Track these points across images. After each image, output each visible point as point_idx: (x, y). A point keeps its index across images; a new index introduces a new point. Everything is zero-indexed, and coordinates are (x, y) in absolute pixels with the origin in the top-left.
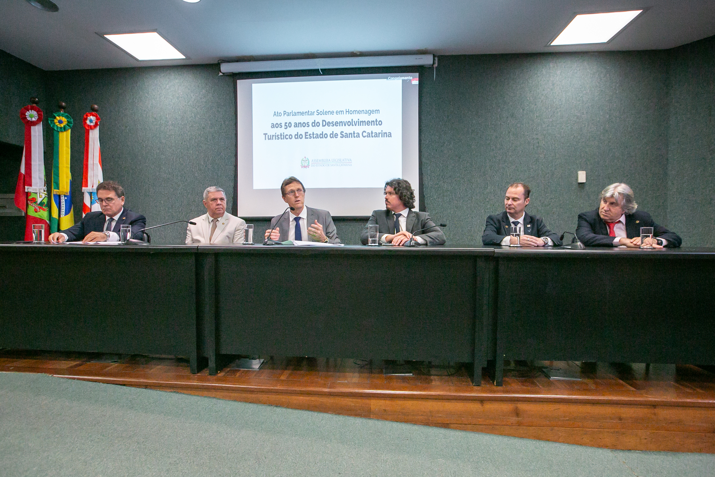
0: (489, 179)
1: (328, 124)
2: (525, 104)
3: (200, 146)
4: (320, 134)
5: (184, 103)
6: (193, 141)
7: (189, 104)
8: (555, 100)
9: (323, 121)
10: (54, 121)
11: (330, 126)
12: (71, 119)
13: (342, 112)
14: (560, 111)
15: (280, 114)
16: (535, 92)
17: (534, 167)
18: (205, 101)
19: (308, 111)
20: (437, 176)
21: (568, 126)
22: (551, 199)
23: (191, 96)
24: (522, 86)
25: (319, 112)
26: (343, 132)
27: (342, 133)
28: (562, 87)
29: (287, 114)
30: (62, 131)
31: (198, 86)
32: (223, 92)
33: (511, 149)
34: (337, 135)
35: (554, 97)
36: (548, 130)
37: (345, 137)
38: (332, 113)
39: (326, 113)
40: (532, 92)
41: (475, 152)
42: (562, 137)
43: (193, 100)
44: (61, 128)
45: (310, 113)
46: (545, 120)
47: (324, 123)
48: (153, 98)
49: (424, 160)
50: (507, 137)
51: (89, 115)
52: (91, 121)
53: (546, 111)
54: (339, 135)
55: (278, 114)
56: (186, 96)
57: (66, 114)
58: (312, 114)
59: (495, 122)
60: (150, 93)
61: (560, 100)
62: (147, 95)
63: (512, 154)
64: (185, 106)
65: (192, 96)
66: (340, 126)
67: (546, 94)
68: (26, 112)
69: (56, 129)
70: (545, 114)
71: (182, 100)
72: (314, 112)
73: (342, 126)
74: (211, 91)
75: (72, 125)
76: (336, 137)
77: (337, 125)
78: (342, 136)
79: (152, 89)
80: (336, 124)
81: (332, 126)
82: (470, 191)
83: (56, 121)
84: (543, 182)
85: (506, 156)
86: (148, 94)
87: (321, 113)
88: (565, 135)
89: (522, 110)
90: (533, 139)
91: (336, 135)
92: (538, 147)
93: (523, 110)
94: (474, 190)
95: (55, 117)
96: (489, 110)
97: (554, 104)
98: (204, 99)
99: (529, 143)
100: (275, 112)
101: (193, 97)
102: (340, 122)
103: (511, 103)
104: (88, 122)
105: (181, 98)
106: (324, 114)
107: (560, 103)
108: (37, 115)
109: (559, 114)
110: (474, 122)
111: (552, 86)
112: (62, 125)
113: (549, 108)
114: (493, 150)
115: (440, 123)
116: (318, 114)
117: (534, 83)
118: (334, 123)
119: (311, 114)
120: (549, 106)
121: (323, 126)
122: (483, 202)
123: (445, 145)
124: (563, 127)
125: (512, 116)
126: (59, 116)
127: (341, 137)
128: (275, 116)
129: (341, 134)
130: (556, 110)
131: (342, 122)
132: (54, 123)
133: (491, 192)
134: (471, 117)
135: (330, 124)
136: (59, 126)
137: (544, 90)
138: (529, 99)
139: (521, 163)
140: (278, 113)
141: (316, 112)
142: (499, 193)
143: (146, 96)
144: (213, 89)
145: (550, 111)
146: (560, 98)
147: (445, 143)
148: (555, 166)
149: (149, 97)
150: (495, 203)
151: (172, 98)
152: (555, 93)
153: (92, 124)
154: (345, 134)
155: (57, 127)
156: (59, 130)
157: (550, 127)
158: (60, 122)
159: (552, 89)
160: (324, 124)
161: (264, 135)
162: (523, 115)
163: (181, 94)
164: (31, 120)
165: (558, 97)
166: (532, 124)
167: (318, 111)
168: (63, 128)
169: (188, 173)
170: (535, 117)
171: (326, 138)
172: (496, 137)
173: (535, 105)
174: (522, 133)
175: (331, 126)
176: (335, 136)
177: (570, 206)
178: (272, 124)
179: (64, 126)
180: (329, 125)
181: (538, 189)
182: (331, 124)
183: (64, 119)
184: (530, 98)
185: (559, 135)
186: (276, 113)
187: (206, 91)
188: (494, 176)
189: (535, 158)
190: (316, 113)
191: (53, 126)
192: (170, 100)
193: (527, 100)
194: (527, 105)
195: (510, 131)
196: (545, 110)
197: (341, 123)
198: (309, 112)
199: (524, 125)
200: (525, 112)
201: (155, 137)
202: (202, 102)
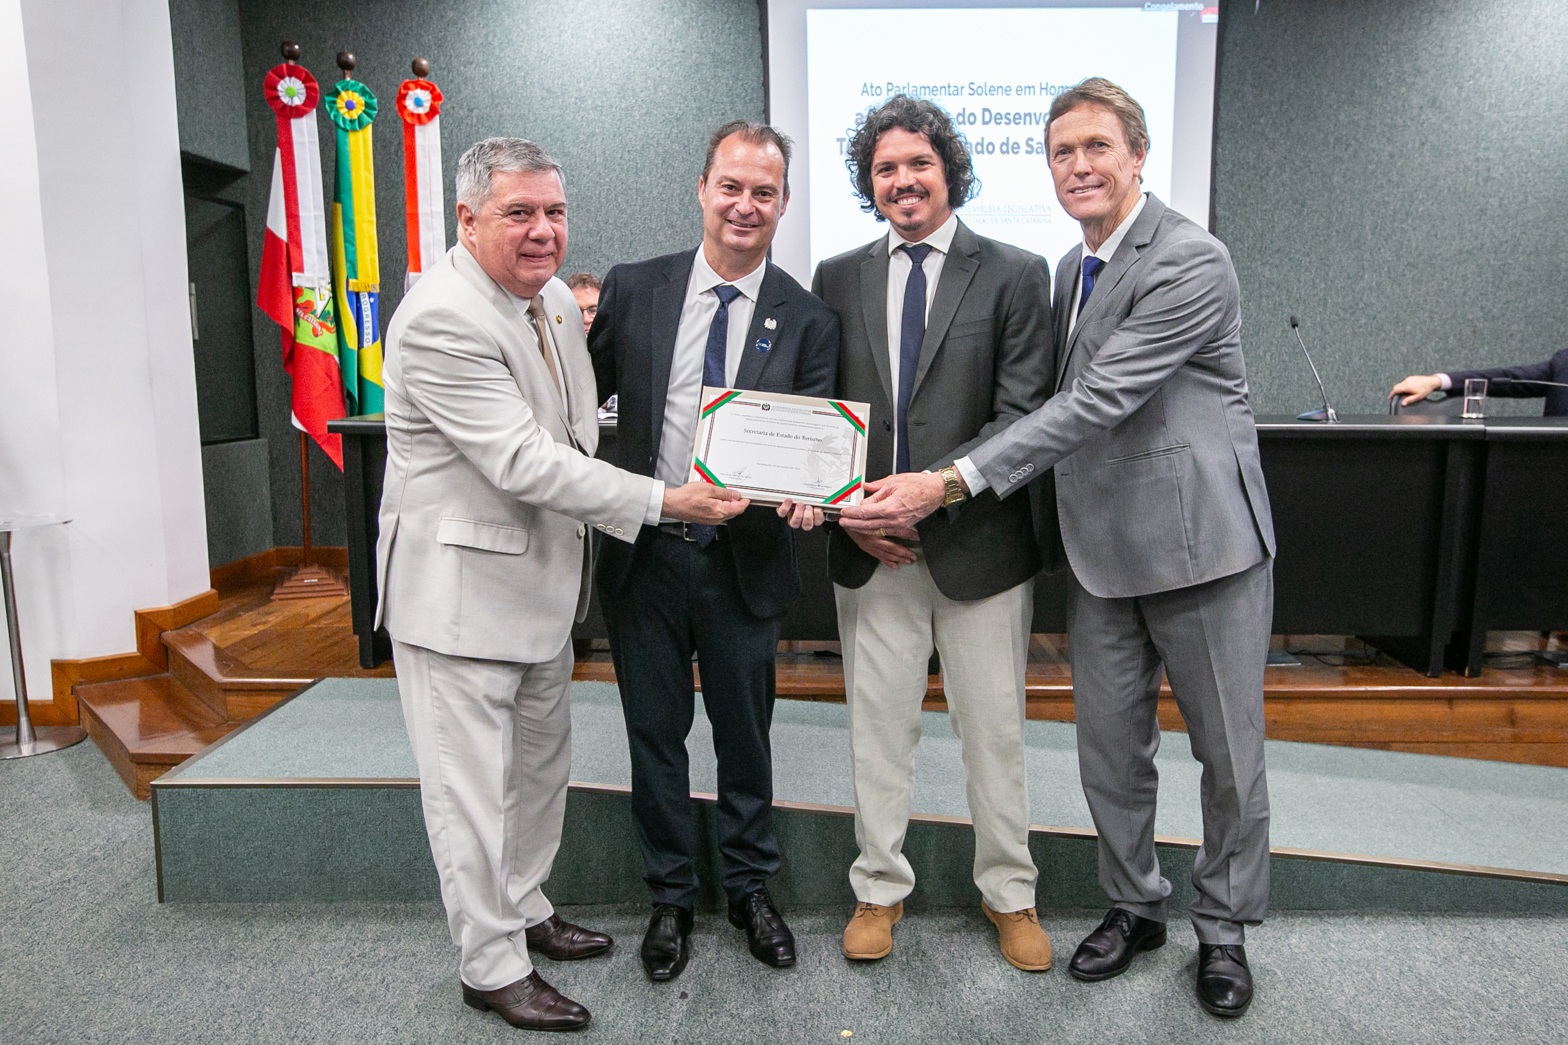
0: (1367, 256)
1: (998, 118)
2: (1466, 74)
3: (671, 165)
4: (978, 144)
5: (625, 51)
6: (652, 152)
7: (640, 57)
8: (1537, 65)
9: (985, 110)
10: (335, 102)
11: (1001, 123)
12: (371, 98)
13: (1032, 89)
14: (1547, 91)
15: (878, 90)
16: (1492, 45)
17: (1474, 227)
18: (681, 49)
19: (946, 86)
20: (1248, 248)
21: (1561, 130)
22: (1508, 302)
23: (643, 33)
24: (1461, 29)
25: (974, 87)
26: (1031, 139)
27: (1030, 142)
28: (1556, 32)
29: (895, 89)
30: (354, 130)
31: (663, 9)
32: (727, 26)
33: (1423, 184)
34: (1019, 147)
35: (1535, 57)
36: (1513, 138)
37: (1038, 153)
38: (1007, 90)
39: (992, 90)
40: (1485, 45)
41: (1338, 191)
42: (1545, 156)
43: (651, 45)
44: (352, 121)
45: (952, 89)
46: (1509, 113)
47: (987, 114)
48: (543, 36)
49: (1220, 211)
50: (1417, 155)
51: (412, 86)
52: (418, 103)
53: (1512, 92)
54: (1024, 147)
55: (874, 89)
56: (632, 35)
57: (361, 85)
58: (958, 91)
59: (1392, 119)
60: (532, 21)
61: (1550, 64)
62: (524, 27)
63: (1425, 196)
64: (628, 60)
65: (646, 34)
66: (1025, 124)
67: (1517, 51)
68: (278, 82)
69: (341, 124)
70: (1510, 99)
71: (620, 44)
72: (962, 88)
73: (1031, 123)
74: (697, 23)
75: (374, 113)
76: (1015, 150)
77: (1017, 121)
78: (1029, 149)
79: (537, 11)
80: (1015, 119)
81: (1006, 123)
82: (1323, 286)
83: (340, 103)
84: (1492, 262)
85: (1412, 202)
86: (527, 25)
87: (980, 91)
88: (1552, 151)
89: (1456, 89)
90: (1477, 160)
91: (1016, 146)
92: (1486, 180)
93: (1460, 88)
94: (1332, 281)
95: (337, 93)
96: (1381, 87)
97: (1535, 76)
98: (678, 44)
99: (1467, 169)
100: (865, 85)
101: (649, 37)
102: (1025, 115)
103: (1432, 72)
104: (409, 104)
105: (618, 37)
106: (988, 92)
107: (1549, 73)
108: (304, 91)
109: (1544, 99)
110: (1342, 117)
111: (1533, 30)
112: (355, 114)
113: (1522, 83)
114: (1382, 187)
115: (1262, 121)
116: (972, 92)
117: (1490, 21)
118: (1011, 117)
119: (956, 93)
120: (1521, 80)
121: (985, 123)
122: (1350, 311)
123: (1271, 173)
124: (1550, 130)
125: (1433, 102)
126: (347, 90)
127: (1027, 152)
128: (865, 94)
129: (1028, 145)
130: (1538, 89)
131: (1030, 114)
132: (337, 110)
133: (1370, 288)
134: (1335, 107)
135: (1001, 118)
136: (347, 117)
137: (1512, 40)
138: (1475, 61)
139: (1444, 218)
140: (872, 87)
141: (967, 88)
142: (1389, 289)
143: (522, 30)
144: (701, 17)
145: (1524, 91)
146: (1549, 60)
147: (1271, 169)
148: (1523, 225)
149: (529, 32)
150: (1379, 312)
151: (592, 36)
152: (1540, 47)
153: (422, 111)
154: (1038, 143)
155: (344, 120)
156: (348, 128)
157: (1518, 132)
158: (350, 106)
159: (1532, 38)
160: (987, 119)
161: (839, 143)
162: (1458, 102)
163: (618, 27)
164: (290, 104)
165: (1545, 57)
166: (1477, 124)
167: (972, 86)
168: (357, 122)
169: (638, 232)
170: (1487, 109)
171: (991, 153)
172: (1392, 156)
173: (1490, 76)
174: (1453, 145)
175: (1003, 124)
176: (1013, 148)
177: (1550, 320)
178: (857, 114)
179: (359, 118)
180: (998, 121)
181: (1479, 279)
182: (1004, 120)
183: (358, 100)
184: (1478, 59)
185: (1539, 152)
186: (868, 86)
187: (685, 23)
188: (1380, 249)
189: (1478, 207)
190: (966, 90)
191: (335, 116)
192: (588, 42)
193: (1472, 64)
194: (1470, 76)
195: (1424, 140)
196: (1510, 89)
197: (1028, 118)
198: (949, 87)
199: (1459, 127)
200: (1464, 95)
201: (549, 139)
202: (673, 50)
